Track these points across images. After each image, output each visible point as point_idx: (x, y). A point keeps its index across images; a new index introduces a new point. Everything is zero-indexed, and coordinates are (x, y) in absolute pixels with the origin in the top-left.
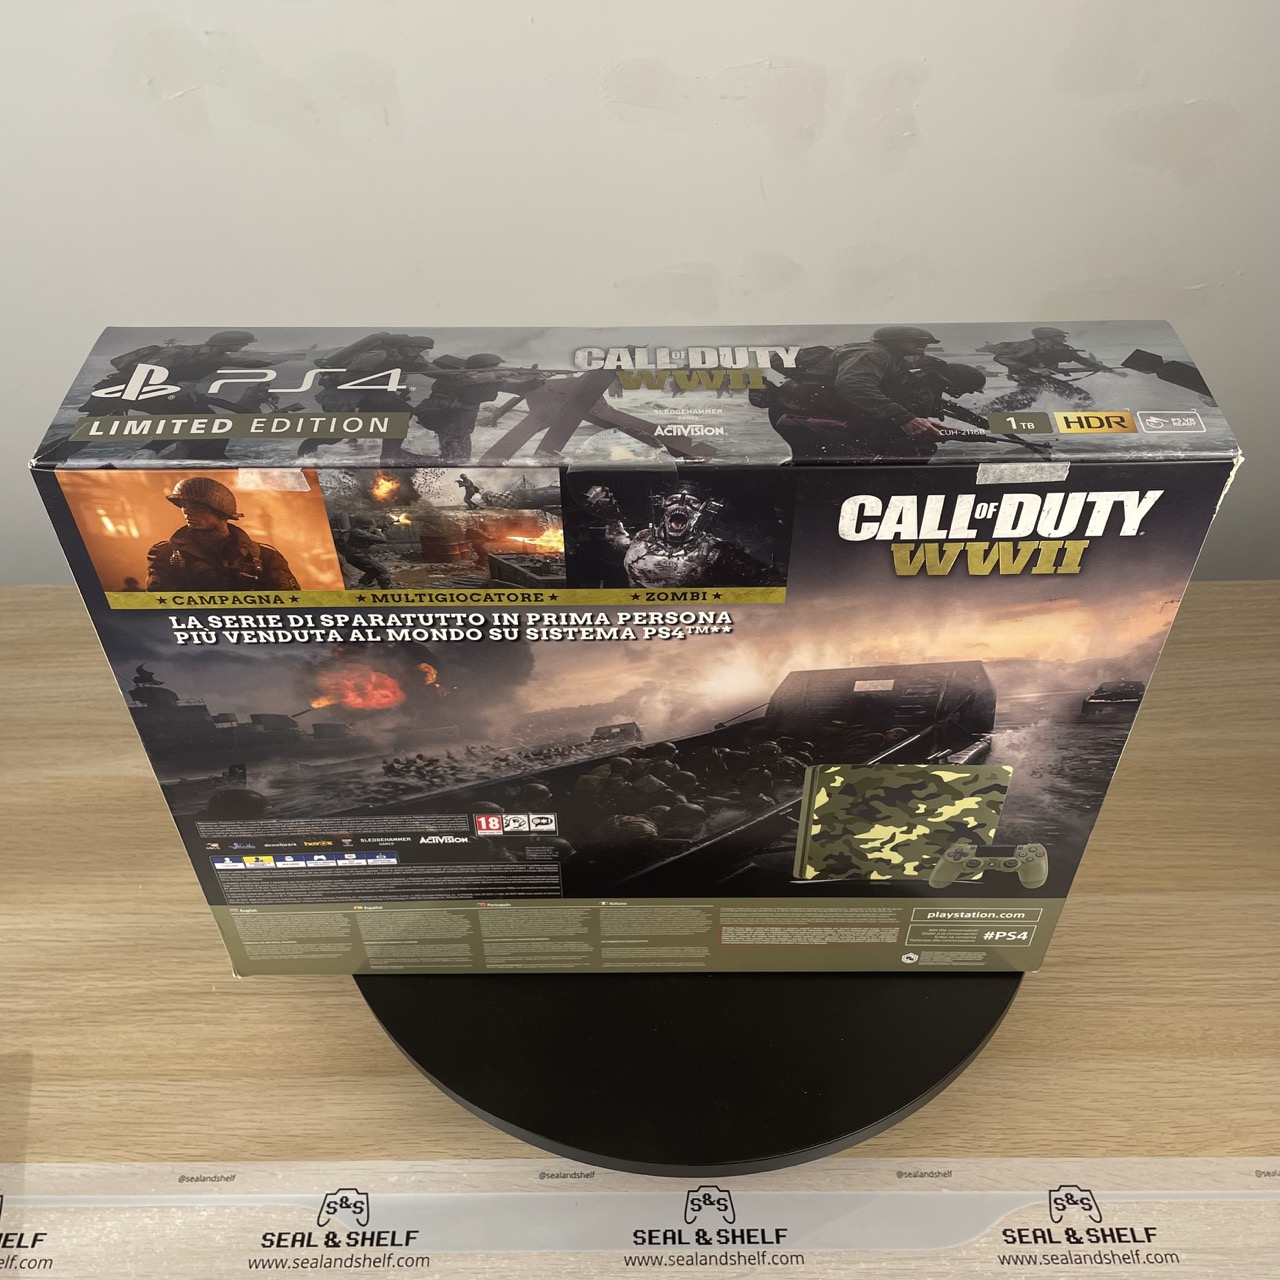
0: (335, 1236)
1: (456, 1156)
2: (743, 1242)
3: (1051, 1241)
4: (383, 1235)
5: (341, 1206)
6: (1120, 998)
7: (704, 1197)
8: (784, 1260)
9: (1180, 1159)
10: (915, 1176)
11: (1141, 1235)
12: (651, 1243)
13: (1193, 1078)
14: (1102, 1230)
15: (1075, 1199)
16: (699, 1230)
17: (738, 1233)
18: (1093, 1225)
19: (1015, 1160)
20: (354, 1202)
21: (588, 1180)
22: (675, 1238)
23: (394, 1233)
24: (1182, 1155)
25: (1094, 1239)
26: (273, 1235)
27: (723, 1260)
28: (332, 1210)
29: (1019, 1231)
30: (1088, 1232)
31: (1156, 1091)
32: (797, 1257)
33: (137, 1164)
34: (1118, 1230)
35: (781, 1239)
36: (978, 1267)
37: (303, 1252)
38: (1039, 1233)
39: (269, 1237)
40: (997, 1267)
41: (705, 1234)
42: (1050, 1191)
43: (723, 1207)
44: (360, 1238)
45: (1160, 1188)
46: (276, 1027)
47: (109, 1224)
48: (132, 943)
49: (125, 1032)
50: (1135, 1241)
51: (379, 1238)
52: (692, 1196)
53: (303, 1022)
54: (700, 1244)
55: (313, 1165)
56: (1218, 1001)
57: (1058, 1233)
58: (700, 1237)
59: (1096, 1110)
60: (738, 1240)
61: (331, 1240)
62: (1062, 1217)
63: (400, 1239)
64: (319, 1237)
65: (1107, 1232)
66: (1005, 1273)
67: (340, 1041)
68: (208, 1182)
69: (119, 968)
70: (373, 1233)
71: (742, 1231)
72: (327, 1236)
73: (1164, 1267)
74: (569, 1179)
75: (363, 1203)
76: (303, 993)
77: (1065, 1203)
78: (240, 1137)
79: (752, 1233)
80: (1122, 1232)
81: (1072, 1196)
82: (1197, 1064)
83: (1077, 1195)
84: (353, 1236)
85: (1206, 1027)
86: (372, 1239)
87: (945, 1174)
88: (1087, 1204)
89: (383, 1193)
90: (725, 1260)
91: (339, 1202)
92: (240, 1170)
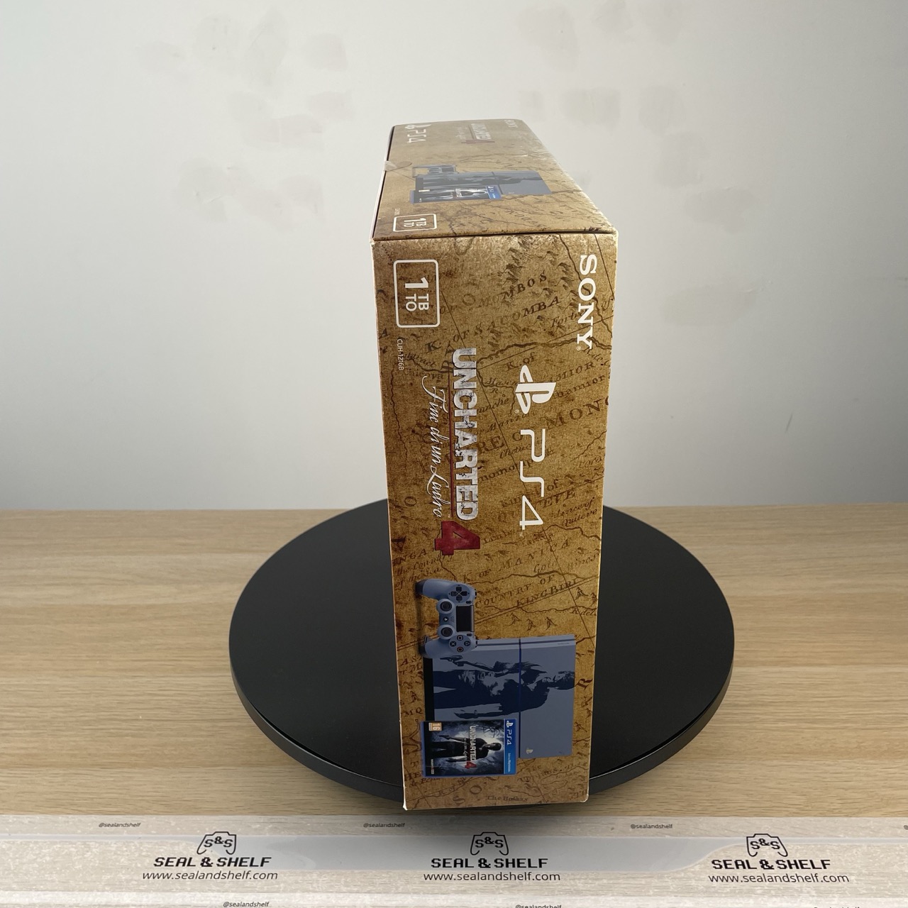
0: (209, 860)
1: (303, 813)
2: (514, 866)
3: (749, 868)
4: (244, 860)
5: (216, 842)
6: (795, 725)
7: (486, 839)
8: (545, 877)
9: (846, 819)
10: (645, 827)
11: (818, 864)
12: (444, 866)
13: (852, 770)
14: (788, 861)
15: (766, 842)
16: (481, 859)
17: (510, 861)
18: (780, 858)
19: (721, 818)
20: (225, 840)
21: (399, 828)
22: (464, 863)
23: (253, 859)
24: (847, 816)
25: (783, 866)
26: (163, 859)
27: (499, 877)
28: (209, 845)
29: (725, 861)
30: (777, 862)
31: (825, 778)
32: (555, 876)
33: (70, 816)
34: (800, 861)
35: (543, 865)
36: (693, 883)
37: (184, 870)
38: (739, 863)
39: (159, 860)
40: (707, 882)
41: (485, 861)
42: (747, 837)
43: (500, 845)
44: (227, 862)
45: (832, 836)
46: (182, 739)
47: (44, 851)
48: (87, 692)
49: (74, 741)
50: (814, 867)
51: (241, 861)
52: (476, 838)
53: (202, 736)
54: (481, 867)
55: (198, 818)
56: (868, 727)
57: (755, 862)
58: (481, 863)
59: (780, 789)
60: (510, 865)
61: (206, 862)
62: (757, 853)
63: (257, 862)
64: (197, 860)
65: (792, 862)
66: (714, 887)
67: (227, 747)
68: (120, 827)
69: (76, 706)
70: (237, 859)
71: (513, 860)
72: (203, 860)
73: (837, 884)
74: (385, 828)
75: (231, 841)
76: (202, 720)
77: (759, 845)
78: (148, 801)
79: (521, 861)
80: (803, 862)
81: (764, 841)
82: (855, 762)
83: (768, 840)
84: (222, 860)
85: (861, 741)
86: (236, 863)
87: (667, 827)
88: (776, 845)
89: (247, 834)
90: (501, 877)
91: (214, 840)
92: (144, 820)
